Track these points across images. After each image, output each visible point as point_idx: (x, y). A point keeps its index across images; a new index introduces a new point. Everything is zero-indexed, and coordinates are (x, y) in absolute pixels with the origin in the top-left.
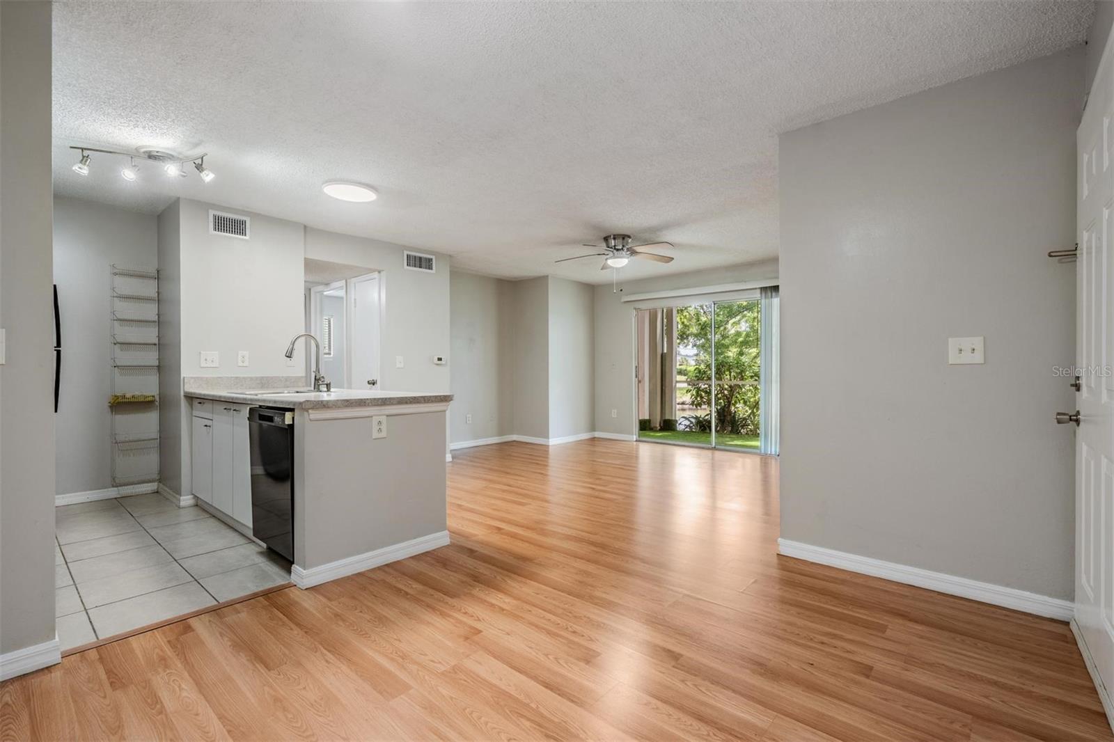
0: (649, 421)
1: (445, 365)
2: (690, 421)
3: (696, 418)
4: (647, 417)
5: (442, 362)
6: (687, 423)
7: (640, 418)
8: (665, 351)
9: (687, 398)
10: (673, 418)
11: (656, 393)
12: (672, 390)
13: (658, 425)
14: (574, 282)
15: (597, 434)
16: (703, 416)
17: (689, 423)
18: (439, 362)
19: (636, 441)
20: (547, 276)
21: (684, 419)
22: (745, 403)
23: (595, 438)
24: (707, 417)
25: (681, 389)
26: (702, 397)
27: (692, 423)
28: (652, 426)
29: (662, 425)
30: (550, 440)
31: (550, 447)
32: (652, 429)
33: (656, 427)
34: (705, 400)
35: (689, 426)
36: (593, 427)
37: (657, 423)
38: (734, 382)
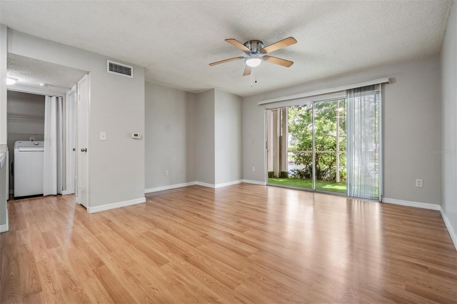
0: (273, 172)
1: (141, 139)
2: (294, 172)
3: (298, 170)
4: (272, 171)
5: (138, 137)
6: (293, 173)
7: (268, 171)
8: (282, 135)
9: (293, 160)
10: (286, 171)
11: (277, 158)
12: (286, 156)
13: (278, 175)
14: (231, 93)
15: (244, 181)
16: (301, 170)
17: (294, 173)
18: (136, 137)
19: (266, 185)
20: (214, 89)
21: (291, 171)
22: (324, 163)
23: (243, 183)
24: (303, 170)
25: (290, 156)
26: (300, 160)
27: (295, 173)
28: (275, 175)
29: (280, 174)
30: (215, 185)
31: (215, 190)
32: (275, 177)
33: (277, 176)
34: (302, 161)
35: (294, 174)
36: (242, 177)
37: (277, 174)
38: (318, 152)
